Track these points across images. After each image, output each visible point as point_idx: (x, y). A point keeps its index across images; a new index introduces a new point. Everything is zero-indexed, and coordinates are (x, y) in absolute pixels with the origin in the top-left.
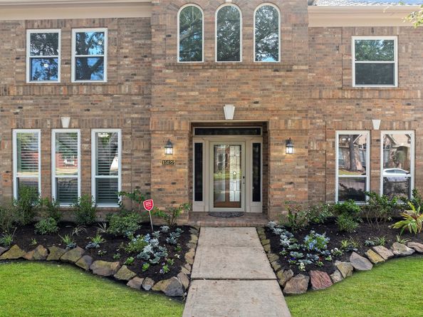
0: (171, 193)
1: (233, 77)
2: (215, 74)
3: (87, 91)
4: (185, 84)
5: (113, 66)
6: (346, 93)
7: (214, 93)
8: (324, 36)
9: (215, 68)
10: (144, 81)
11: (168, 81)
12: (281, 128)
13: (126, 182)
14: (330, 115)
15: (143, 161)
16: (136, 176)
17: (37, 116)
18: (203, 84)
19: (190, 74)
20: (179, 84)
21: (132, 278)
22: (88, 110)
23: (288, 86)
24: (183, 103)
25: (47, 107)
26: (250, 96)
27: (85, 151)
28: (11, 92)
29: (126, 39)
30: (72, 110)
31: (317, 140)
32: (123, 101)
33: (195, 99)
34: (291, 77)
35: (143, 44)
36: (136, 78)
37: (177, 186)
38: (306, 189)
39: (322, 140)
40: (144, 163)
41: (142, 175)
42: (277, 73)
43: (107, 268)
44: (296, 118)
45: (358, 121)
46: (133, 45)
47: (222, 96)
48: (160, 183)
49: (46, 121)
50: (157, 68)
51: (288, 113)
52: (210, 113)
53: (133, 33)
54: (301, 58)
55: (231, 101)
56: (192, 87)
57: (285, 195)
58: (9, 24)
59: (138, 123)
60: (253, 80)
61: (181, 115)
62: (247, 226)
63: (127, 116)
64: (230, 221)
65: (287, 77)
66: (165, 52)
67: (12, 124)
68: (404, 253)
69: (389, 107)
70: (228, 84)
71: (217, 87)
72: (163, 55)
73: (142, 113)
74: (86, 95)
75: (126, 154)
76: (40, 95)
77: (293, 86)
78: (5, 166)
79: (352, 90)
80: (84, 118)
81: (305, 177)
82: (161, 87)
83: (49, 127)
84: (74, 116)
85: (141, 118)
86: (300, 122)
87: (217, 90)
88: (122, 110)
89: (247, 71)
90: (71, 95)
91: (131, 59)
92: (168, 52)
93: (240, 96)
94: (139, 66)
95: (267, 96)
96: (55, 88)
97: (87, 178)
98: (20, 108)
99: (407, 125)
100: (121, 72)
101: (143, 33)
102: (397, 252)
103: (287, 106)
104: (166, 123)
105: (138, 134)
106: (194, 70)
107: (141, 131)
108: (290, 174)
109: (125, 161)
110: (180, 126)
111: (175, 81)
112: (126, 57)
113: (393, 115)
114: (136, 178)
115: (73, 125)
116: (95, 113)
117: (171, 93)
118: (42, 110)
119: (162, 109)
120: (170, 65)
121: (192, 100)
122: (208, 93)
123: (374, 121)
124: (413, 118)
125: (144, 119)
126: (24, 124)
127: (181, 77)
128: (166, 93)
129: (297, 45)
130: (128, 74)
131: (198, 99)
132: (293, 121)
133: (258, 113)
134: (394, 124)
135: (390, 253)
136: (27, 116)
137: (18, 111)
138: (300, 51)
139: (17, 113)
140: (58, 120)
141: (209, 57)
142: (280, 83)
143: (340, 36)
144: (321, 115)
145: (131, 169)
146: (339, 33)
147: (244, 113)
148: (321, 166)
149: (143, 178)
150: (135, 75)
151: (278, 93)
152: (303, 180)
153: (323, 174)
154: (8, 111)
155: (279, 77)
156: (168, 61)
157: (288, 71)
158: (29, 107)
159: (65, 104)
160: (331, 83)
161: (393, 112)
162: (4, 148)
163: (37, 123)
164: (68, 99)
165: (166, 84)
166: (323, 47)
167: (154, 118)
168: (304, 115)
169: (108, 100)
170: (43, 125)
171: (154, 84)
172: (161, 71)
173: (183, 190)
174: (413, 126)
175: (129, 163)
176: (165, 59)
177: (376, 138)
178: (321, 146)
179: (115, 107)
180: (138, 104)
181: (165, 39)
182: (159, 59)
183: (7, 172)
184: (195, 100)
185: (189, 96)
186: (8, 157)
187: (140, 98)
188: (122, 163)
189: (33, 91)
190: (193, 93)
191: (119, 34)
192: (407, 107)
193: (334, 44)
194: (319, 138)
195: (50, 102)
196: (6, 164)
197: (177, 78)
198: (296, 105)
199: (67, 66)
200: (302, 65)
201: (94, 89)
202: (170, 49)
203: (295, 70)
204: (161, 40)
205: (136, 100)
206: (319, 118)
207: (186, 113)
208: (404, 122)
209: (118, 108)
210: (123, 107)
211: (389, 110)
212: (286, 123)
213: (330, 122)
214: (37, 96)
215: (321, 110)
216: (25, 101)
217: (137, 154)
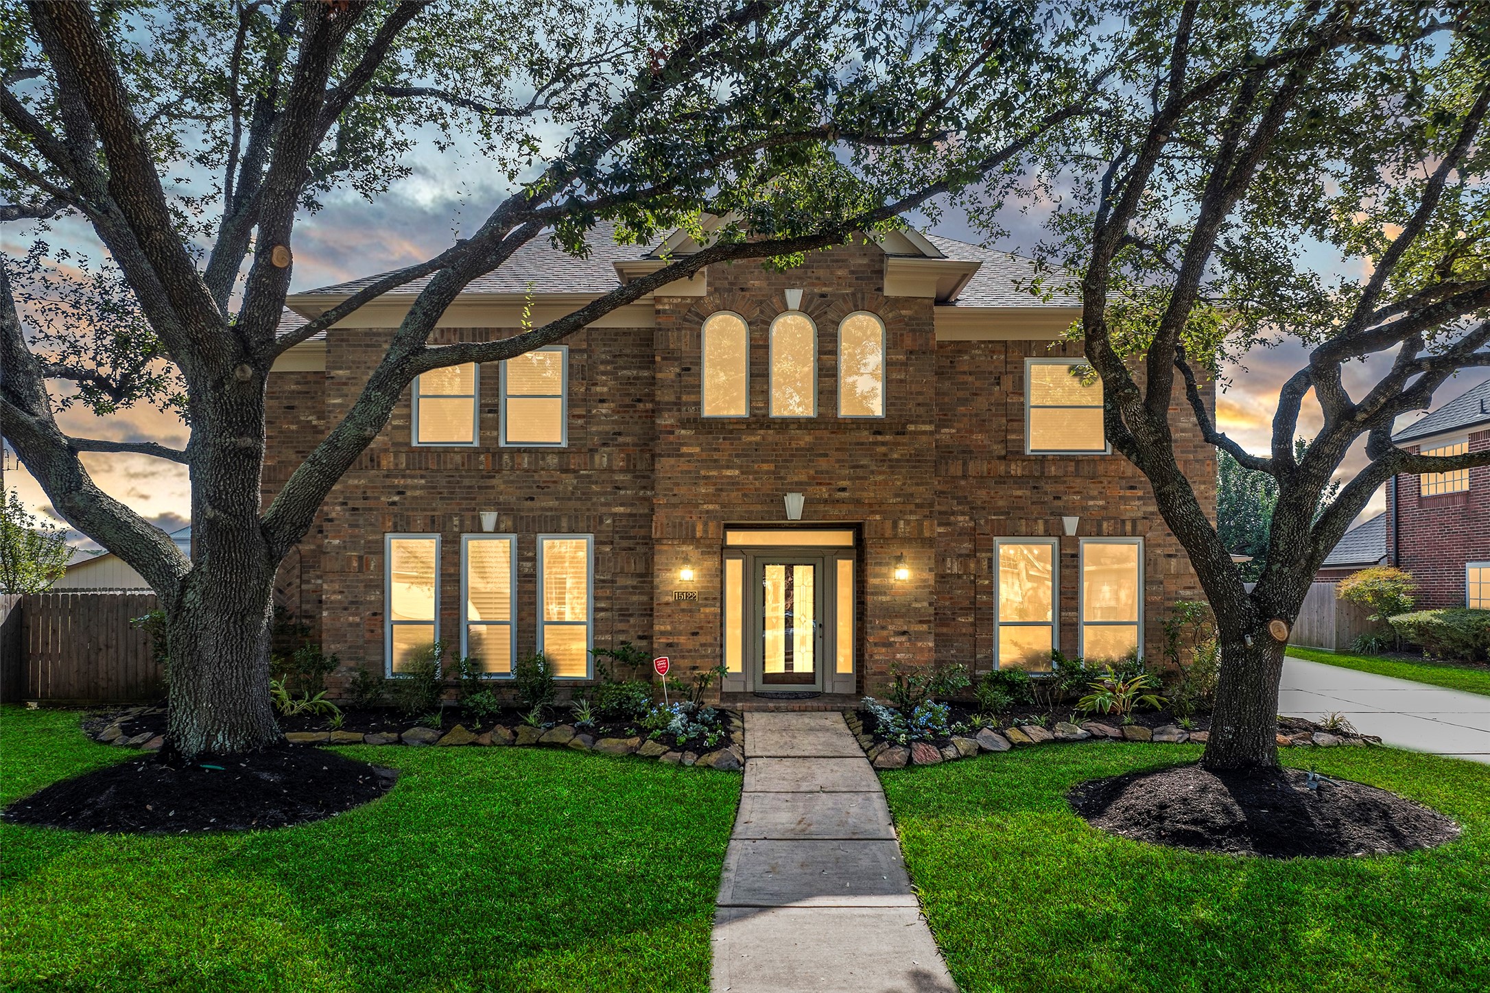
0: (690, 651)
1: (802, 443)
2: (770, 439)
3: (529, 463)
4: (716, 456)
5: (579, 417)
6: (1013, 466)
7: (768, 472)
8: (972, 358)
9: (768, 427)
10: (635, 445)
11: (685, 450)
12: (887, 535)
13: (602, 633)
14: (984, 508)
15: (635, 594)
16: (621, 621)
17: (434, 510)
18: (746, 456)
19: (724, 439)
20: (704, 456)
21: (664, 753)
22: (532, 499)
23: (898, 460)
24: (711, 490)
25: (452, 493)
26: (831, 478)
27: (526, 576)
28: (384, 463)
29: (602, 368)
30: (501, 499)
31: (960, 556)
32: (596, 483)
33: (733, 482)
34: (904, 444)
35: (634, 378)
36: (621, 439)
37: (702, 639)
38: (931, 644)
39: (968, 555)
40: (635, 598)
41: (632, 620)
42: (879, 438)
43: (620, 747)
44: (913, 517)
45: (1036, 520)
46: (616, 379)
47: (781, 478)
48: (670, 633)
49: (451, 519)
50: (666, 426)
51: (900, 507)
52: (759, 507)
53: (615, 356)
54: (921, 410)
55: (798, 487)
56: (728, 461)
57: (894, 654)
58: (378, 334)
59: (624, 523)
60: (837, 449)
61: (707, 512)
62: (826, 710)
63: (604, 510)
64: (796, 704)
65: (898, 444)
66: (679, 398)
67: (383, 523)
68: (1072, 737)
69: (1096, 493)
70: (792, 455)
71: (772, 461)
72: (675, 404)
73: (632, 505)
74: (527, 471)
75: (603, 581)
76: (438, 471)
77: (908, 461)
78: (371, 602)
79: (1023, 461)
80: (522, 514)
81: (929, 622)
82: (672, 461)
83: (456, 529)
84: (505, 509)
85: (630, 515)
86: (920, 523)
87: (772, 467)
88: (595, 500)
89: (826, 434)
90: (499, 471)
91: (612, 405)
92: (684, 398)
93: (814, 478)
94: (627, 419)
95: (861, 478)
96: (469, 457)
97: (529, 625)
98: (400, 493)
99: (1128, 527)
100: (594, 429)
101: (634, 356)
102: (1060, 735)
103: (897, 495)
104: (681, 524)
105: (625, 544)
106: (731, 432)
107: (630, 538)
108: (902, 617)
109: (601, 593)
110: (706, 531)
111: (697, 450)
112: (602, 401)
113: (1104, 508)
114: (621, 626)
115: (502, 526)
116: (544, 504)
117: (690, 472)
118: (441, 498)
119: (674, 500)
120: (688, 420)
121: (728, 484)
122: (756, 472)
123: (1065, 519)
124: (1140, 514)
125: (635, 515)
126: (408, 523)
127: (708, 444)
128: (682, 472)
129: (914, 388)
130: (607, 433)
131: (738, 483)
132: (908, 522)
133: (844, 509)
134: (1105, 525)
135: (1048, 735)
136: (413, 509)
137: (396, 498)
138: (920, 399)
139: (394, 503)
140: (473, 517)
141: (758, 408)
142: (885, 455)
143: (1003, 357)
144: (967, 508)
145: (612, 609)
146: (1000, 352)
147: (821, 507)
148: (966, 603)
149: (634, 626)
150: (620, 434)
151: (880, 473)
152: (925, 627)
153: (971, 620)
154: (378, 498)
155: (883, 444)
156: (684, 415)
157: (898, 434)
158: (418, 493)
159: (487, 487)
160: (985, 447)
161: (1101, 503)
162: (368, 569)
163: (433, 522)
164: (494, 477)
165: (682, 455)
166: (971, 379)
167: (660, 517)
168: (926, 511)
169: (569, 481)
170: (444, 527)
171: (660, 455)
172: (672, 433)
173: (711, 645)
174: (1139, 528)
175: (607, 598)
176: (679, 410)
177: (1069, 551)
178: (966, 566)
179: (583, 494)
180: (625, 488)
181: (680, 375)
182: (670, 410)
183: (375, 614)
184: (733, 484)
185: (721, 478)
186: (377, 586)
187: (628, 477)
188: (596, 598)
189: (427, 463)
190: (729, 473)
191: (589, 357)
192: (1128, 493)
193: (991, 373)
194: (964, 552)
195: (458, 482)
196: (373, 598)
197: (700, 445)
198: (912, 495)
199: (490, 415)
200: (924, 423)
201: (543, 459)
202: (689, 393)
203: (911, 432)
204: (672, 376)
205: (623, 481)
206: (963, 514)
207: (717, 507)
208: (1123, 521)
209: (587, 496)
210: (598, 493)
211: (1093, 498)
212: (895, 525)
213: (982, 522)
214: (433, 471)
215: (966, 497)
216: (409, 481)
217: (621, 581)
